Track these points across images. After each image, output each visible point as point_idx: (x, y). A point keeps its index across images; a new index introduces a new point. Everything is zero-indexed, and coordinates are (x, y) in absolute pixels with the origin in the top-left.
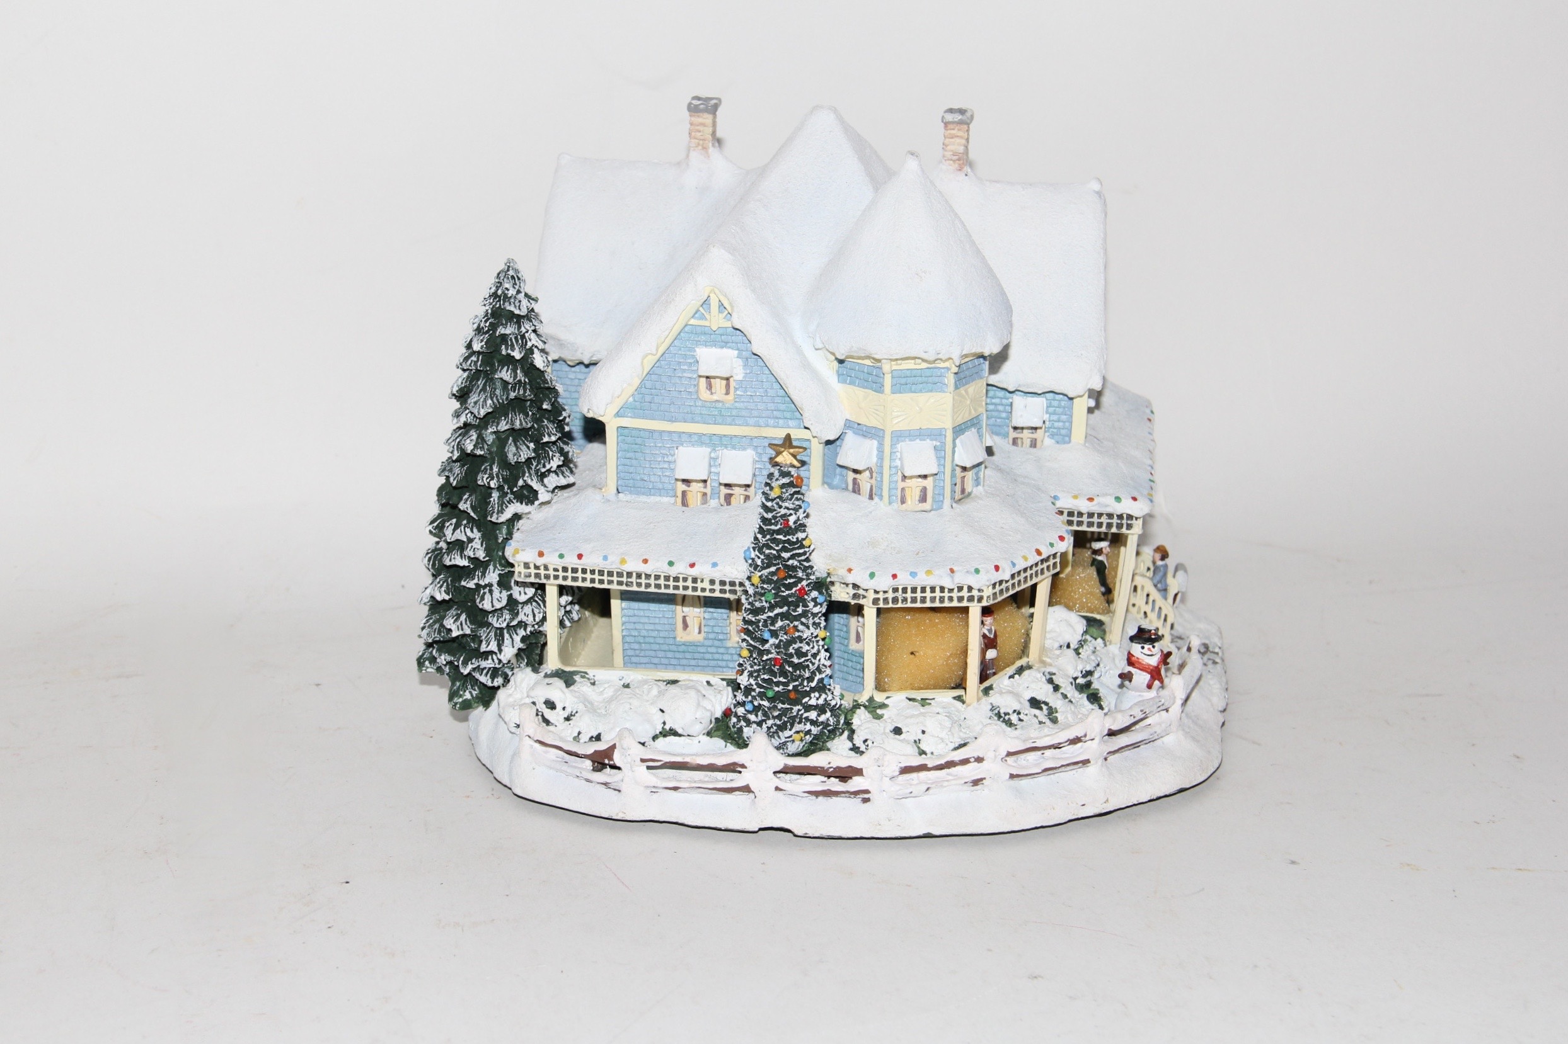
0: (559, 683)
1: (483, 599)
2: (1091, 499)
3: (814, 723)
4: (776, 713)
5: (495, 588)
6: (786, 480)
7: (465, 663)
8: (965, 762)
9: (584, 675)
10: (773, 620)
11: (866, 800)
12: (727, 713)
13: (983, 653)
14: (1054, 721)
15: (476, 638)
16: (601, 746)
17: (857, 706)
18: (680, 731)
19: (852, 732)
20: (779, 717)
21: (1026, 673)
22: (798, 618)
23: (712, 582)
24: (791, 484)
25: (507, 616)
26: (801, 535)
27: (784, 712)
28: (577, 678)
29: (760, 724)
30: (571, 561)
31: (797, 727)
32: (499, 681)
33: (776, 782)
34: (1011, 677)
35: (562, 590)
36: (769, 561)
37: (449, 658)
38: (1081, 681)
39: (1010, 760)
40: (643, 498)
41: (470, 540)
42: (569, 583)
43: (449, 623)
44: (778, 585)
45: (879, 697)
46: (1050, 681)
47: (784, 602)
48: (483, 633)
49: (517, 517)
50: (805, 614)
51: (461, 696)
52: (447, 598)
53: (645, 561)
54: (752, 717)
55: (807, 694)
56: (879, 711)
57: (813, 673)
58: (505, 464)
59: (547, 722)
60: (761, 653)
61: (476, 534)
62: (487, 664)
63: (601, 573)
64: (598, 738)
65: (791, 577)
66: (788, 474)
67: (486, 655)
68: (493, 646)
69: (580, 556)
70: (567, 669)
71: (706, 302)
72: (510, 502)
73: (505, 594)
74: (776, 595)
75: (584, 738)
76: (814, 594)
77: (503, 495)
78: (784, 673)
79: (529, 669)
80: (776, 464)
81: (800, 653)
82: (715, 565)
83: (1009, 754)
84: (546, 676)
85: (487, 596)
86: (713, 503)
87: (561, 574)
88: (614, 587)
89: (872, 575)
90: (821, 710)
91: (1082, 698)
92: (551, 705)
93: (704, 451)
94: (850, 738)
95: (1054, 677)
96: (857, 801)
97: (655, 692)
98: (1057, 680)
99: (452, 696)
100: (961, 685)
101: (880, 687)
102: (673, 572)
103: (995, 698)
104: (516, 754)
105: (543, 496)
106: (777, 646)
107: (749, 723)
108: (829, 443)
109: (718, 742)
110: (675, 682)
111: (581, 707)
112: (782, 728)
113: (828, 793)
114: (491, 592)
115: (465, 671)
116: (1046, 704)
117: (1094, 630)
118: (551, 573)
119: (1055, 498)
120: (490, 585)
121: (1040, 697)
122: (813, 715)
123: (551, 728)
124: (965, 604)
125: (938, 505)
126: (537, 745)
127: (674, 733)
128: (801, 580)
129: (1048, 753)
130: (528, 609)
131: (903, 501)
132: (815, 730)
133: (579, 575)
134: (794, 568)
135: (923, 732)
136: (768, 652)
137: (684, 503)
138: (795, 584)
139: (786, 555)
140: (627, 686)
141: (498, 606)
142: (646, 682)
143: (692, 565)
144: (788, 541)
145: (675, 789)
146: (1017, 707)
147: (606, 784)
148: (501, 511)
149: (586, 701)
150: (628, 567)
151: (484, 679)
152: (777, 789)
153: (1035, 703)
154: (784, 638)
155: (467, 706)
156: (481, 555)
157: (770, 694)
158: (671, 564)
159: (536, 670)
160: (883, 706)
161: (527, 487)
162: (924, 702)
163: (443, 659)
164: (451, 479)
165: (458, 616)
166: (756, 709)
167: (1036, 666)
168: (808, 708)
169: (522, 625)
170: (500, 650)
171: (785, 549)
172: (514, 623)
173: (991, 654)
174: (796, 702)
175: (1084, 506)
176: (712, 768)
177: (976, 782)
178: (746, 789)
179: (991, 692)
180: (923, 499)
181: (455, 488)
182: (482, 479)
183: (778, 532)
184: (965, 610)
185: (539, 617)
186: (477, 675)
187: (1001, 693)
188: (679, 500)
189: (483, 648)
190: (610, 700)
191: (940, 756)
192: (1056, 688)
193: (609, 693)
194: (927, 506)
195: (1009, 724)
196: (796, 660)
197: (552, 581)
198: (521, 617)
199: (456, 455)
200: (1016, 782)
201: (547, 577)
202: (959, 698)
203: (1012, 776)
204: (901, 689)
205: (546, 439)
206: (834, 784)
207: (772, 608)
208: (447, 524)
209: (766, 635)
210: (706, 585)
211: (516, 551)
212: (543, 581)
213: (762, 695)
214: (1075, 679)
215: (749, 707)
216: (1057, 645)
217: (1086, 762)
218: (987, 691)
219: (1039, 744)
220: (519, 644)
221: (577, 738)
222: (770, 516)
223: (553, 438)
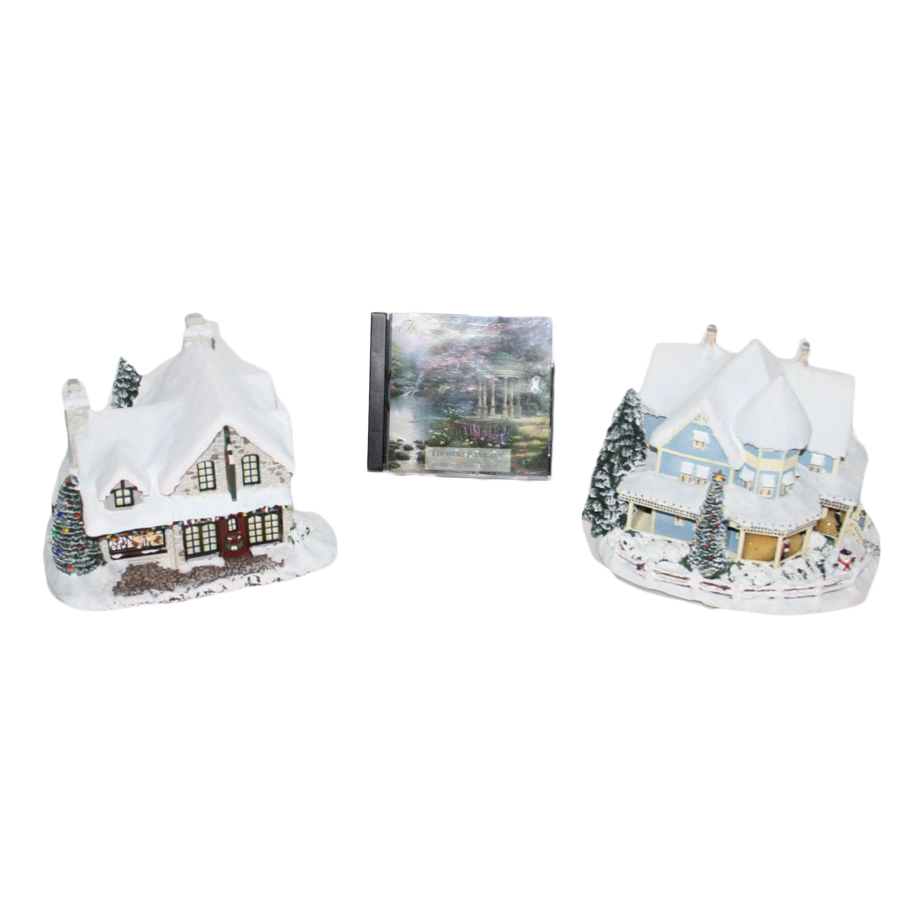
0: (629, 535)
1: (607, 500)
2: (834, 498)
3: (717, 568)
4: (703, 563)
5: (612, 498)
6: (717, 487)
7: (598, 520)
8: (768, 590)
9: (639, 533)
10: (706, 532)
11: (731, 598)
12: (687, 558)
13: (783, 550)
14: (805, 578)
15: (603, 512)
16: (640, 562)
17: (733, 563)
18: (669, 560)
19: (730, 573)
20: (704, 564)
21: (799, 559)
22: (714, 533)
23: (687, 513)
24: (719, 489)
25: (615, 507)
26: (720, 505)
27: (706, 563)
28: (636, 534)
29: (697, 565)
30: (639, 496)
31: (711, 569)
32: (609, 528)
33: (701, 586)
34: (793, 559)
35: (635, 505)
36: (708, 512)
37: (594, 517)
38: (820, 563)
39: (786, 592)
40: (669, 476)
41: (606, 480)
42: (638, 503)
43: (594, 506)
44: (710, 521)
45: (742, 561)
46: (807, 563)
47: (711, 527)
48: (606, 511)
49: (623, 475)
50: (718, 532)
51: (595, 530)
52: (595, 497)
53: (665, 502)
54: (695, 562)
55: (715, 558)
56: (741, 566)
57: (718, 552)
58: (621, 456)
59: (623, 549)
60: (701, 542)
61: (608, 478)
62: (606, 522)
63: (649, 502)
64: (640, 558)
65: (714, 519)
66: (717, 485)
67: (606, 519)
68: (608, 517)
69: (642, 496)
70: (634, 530)
71: (699, 416)
72: (621, 469)
73: (615, 500)
74: (709, 524)
75: (636, 557)
76: (722, 525)
77: (619, 466)
78: (708, 550)
79: (619, 528)
80: (714, 481)
81: (714, 545)
82: (689, 508)
83: (786, 590)
84: (626, 532)
85: (609, 500)
86: (693, 482)
87: (635, 500)
88: (653, 508)
89: (744, 522)
90: (720, 563)
91: (818, 570)
92: (625, 543)
93: (692, 465)
94: (729, 575)
95: (809, 561)
96: (728, 597)
97: (662, 545)
98: (810, 563)
99: (593, 529)
100: (773, 559)
101: (743, 557)
102: (674, 507)
103: (785, 568)
104: (611, 557)
105: (633, 468)
106: (706, 541)
107: (693, 564)
108: (737, 471)
109: (682, 567)
110: (670, 542)
111: (636, 546)
112: (705, 568)
113: (718, 593)
114: (610, 498)
115: (598, 523)
116: (804, 571)
117: (830, 542)
118: (632, 499)
119: (821, 495)
120: (610, 496)
121: (802, 568)
122: (716, 565)
123: (624, 551)
124: (776, 536)
125: (774, 496)
126: (618, 556)
127: (667, 560)
128: (717, 520)
129: (801, 591)
130: (622, 506)
131: (761, 493)
132: (717, 570)
133: (641, 501)
134: (716, 516)
135: (755, 577)
136: (703, 543)
137: (683, 480)
138: (715, 522)
139: (713, 512)
140: (653, 540)
141: (612, 504)
142: (660, 540)
143: (681, 507)
144: (716, 508)
145: (664, 582)
146: (792, 572)
147: (641, 575)
148: (617, 472)
149: (638, 544)
150: (658, 503)
151: (604, 527)
152: (700, 589)
153: (800, 571)
154: (709, 539)
155: (597, 535)
156: (609, 486)
157: (702, 556)
158: (674, 505)
159: (622, 529)
160: (743, 564)
161: (628, 465)
162: (758, 565)
163: (591, 516)
164: (602, 458)
165: (598, 504)
166: (696, 560)
167: (803, 556)
168: (715, 563)
169: (620, 511)
170: (611, 519)
171: (713, 510)
172: (617, 510)
173: (787, 550)
174: (711, 560)
175: (831, 499)
176: (678, 577)
177: (772, 598)
178: (689, 586)
179: (783, 565)
180: (769, 493)
181: (602, 461)
182: (612, 460)
183: (712, 504)
184: (777, 538)
185: (626, 510)
186: (602, 525)
187: (787, 566)
188: (681, 478)
189: (605, 517)
190: (646, 545)
191: (760, 587)
192: (809, 566)
193: (646, 542)
194: (769, 496)
195: (788, 577)
196: (712, 547)
197: (631, 501)
198: (620, 509)
199: (604, 450)
200: (787, 600)
201: (630, 500)
202: (771, 566)
203: (786, 598)
204: (751, 559)
205: (637, 449)
206: (721, 590)
207: (706, 528)
208: (598, 472)
209: (703, 537)
210: (685, 513)
211: (620, 490)
212: (628, 501)
213: (699, 556)
214: (817, 562)
215: (694, 558)
216: (813, 547)
217: (814, 596)
218: (782, 564)
219: (796, 588)
220: (618, 517)
221: (633, 557)
222: (709, 497)
223: (639, 449)
